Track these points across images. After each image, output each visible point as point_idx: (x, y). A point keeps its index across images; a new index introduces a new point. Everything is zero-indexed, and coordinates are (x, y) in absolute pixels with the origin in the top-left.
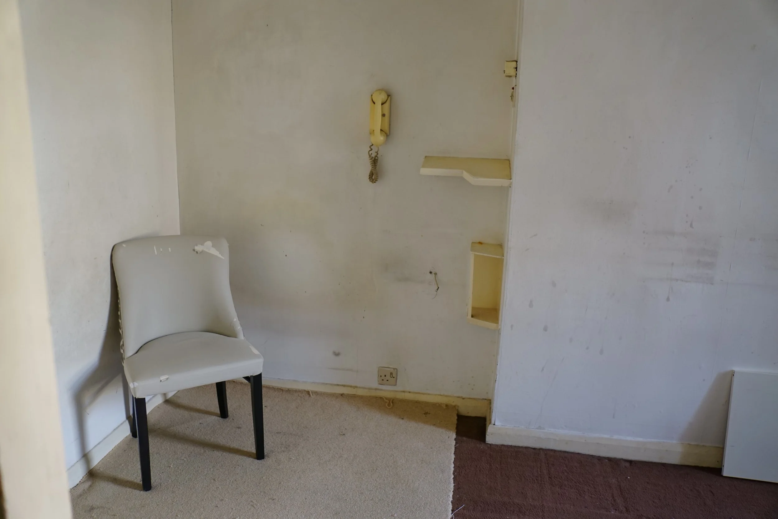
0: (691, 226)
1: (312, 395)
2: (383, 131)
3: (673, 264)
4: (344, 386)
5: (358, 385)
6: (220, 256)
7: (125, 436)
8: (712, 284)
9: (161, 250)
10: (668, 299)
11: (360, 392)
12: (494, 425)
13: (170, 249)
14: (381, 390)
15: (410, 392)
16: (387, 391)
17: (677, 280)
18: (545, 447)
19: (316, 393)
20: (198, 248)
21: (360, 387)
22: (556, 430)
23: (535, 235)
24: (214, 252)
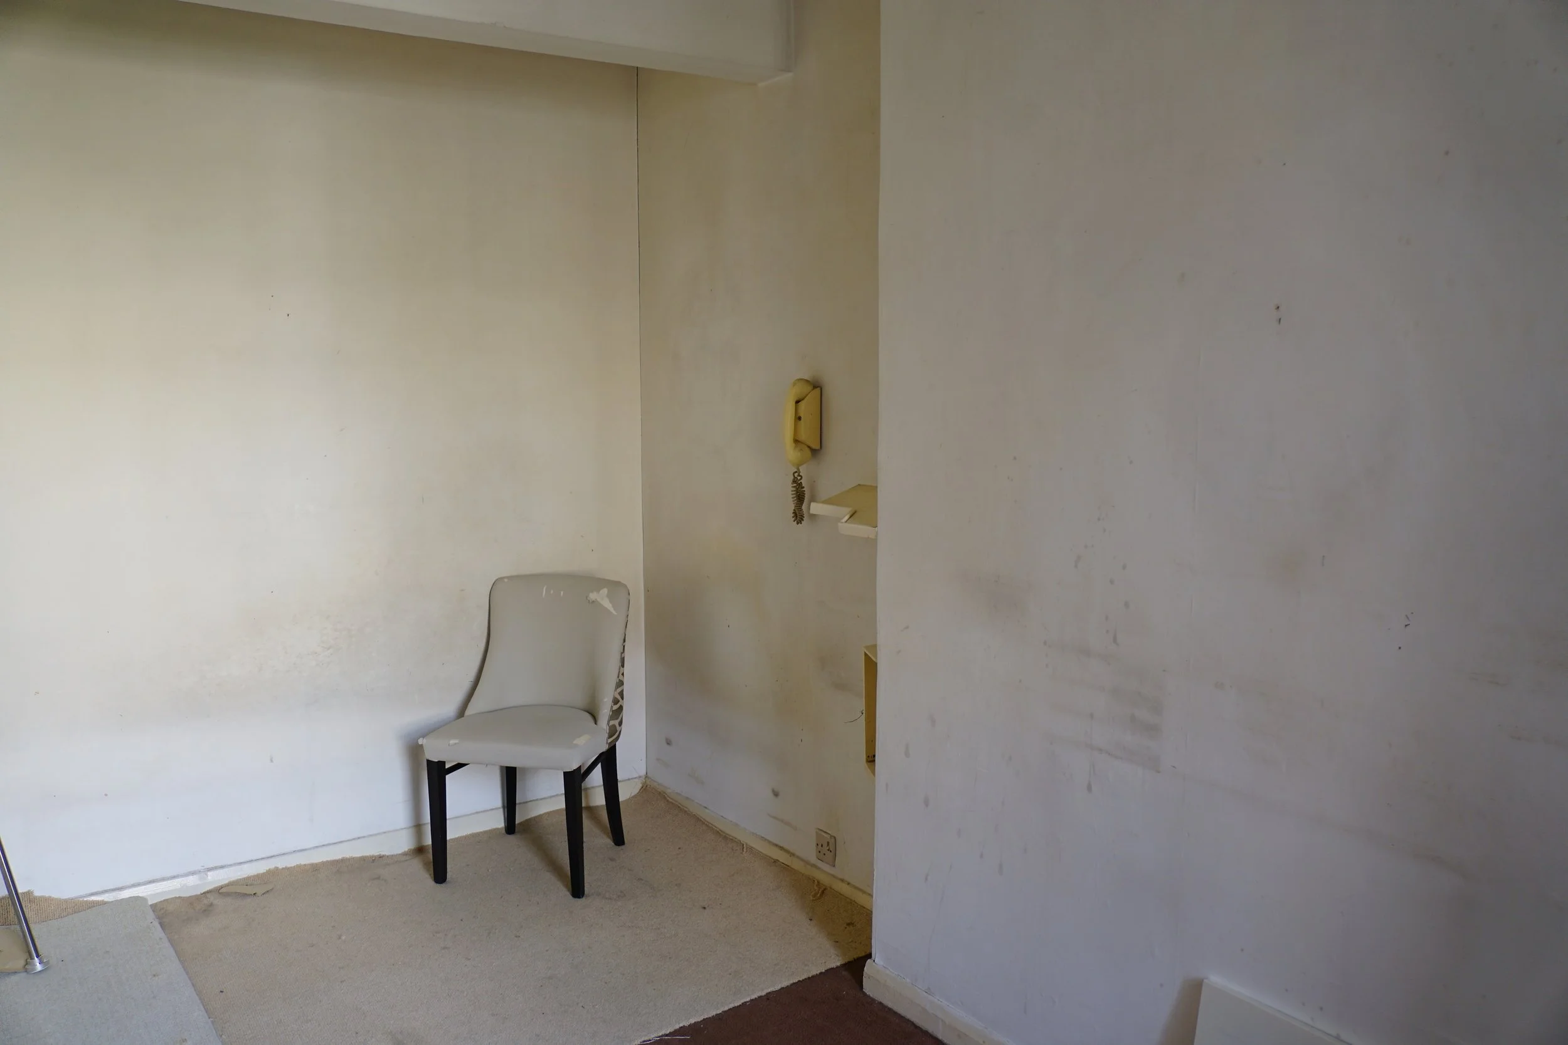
0: (1115, 640)
1: (746, 852)
2: (802, 443)
3: (1092, 716)
4: (782, 848)
5: (797, 853)
6: (612, 610)
7: (495, 827)
8: (1159, 772)
9: (552, 592)
10: (1089, 788)
11: (797, 865)
12: (874, 961)
13: (562, 593)
14: (818, 868)
15: (849, 884)
16: (824, 873)
17: (1100, 750)
18: (933, 1032)
19: (751, 849)
20: (593, 596)
21: (798, 857)
22: (950, 1006)
23: (907, 628)
24: (607, 604)
